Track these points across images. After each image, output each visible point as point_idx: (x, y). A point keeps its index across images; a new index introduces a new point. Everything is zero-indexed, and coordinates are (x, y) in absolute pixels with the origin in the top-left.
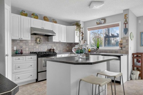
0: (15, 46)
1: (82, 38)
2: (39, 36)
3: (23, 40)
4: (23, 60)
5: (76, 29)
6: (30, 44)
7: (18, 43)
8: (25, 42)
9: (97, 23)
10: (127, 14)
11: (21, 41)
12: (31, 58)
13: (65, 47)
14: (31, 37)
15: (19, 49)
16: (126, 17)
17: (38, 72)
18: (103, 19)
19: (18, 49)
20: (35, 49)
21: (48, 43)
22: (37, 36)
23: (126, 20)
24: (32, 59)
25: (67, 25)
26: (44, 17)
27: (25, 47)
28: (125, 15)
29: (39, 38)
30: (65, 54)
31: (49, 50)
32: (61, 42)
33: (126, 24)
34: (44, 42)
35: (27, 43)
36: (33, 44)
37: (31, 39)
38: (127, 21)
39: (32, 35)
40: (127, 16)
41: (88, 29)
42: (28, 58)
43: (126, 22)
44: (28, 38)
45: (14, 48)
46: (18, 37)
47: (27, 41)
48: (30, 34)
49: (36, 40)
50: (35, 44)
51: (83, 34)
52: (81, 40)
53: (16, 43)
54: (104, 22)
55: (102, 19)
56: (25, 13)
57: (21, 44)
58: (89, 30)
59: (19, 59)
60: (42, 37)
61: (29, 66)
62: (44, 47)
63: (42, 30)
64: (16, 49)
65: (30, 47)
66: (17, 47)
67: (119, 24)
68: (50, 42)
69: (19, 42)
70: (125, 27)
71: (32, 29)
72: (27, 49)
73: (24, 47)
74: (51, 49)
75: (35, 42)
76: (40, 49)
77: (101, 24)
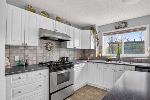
0: (17, 55)
1: (98, 44)
2: (50, 41)
3: (29, 47)
4: (27, 78)
5: (91, 33)
6: (38, 52)
7: (22, 50)
8: (32, 48)
9: (115, 27)
11: (26, 47)
12: (40, 74)
13: (78, 54)
14: (40, 42)
15: (24, 58)
17: (50, 94)
18: (124, 23)
19: (21, 59)
20: (45, 58)
21: (61, 49)
22: (48, 41)
24: (41, 76)
25: (81, 29)
26: (57, 18)
27: (32, 56)
29: (50, 44)
30: (82, 64)
31: (62, 58)
32: (76, 49)
34: (57, 49)
35: (34, 50)
36: (42, 52)
37: (40, 45)
39: (41, 40)
41: (103, 34)
42: (35, 74)
44: (36, 43)
45: (16, 58)
46: (21, 42)
47: (34, 48)
48: (38, 38)
49: (46, 46)
50: (46, 51)
51: (98, 40)
52: (96, 45)
53: (19, 50)
54: (125, 25)
55: (122, 23)
56: (32, 9)
57: (26, 51)
58: (104, 35)
59: (20, 78)
60: (53, 43)
61: (37, 87)
62: (56, 55)
63: (55, 33)
64: (18, 60)
65: (39, 56)
66: (20, 56)
67: (146, 27)
68: (63, 49)
69: (24, 48)
71: (41, 30)
72: (35, 58)
73: (30, 55)
74: (64, 57)
75: (46, 49)
76: (51, 58)
77: (121, 28)
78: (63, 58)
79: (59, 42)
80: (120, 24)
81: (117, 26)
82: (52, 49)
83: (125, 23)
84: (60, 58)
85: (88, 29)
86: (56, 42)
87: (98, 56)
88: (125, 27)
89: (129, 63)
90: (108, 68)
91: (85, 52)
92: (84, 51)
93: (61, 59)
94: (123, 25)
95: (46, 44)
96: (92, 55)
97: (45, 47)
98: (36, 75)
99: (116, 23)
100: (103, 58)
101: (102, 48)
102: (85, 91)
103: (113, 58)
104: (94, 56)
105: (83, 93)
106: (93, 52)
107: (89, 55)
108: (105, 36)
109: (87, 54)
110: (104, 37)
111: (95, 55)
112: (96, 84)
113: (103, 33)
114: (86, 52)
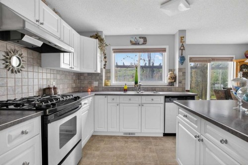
1: (105, 65)
9: (131, 42)
10: (183, 37)
13: (71, 82)
16: (182, 41)
18: (143, 38)
21: (40, 70)
23: (183, 44)
28: (181, 37)
29: (17, 55)
30: (89, 99)
31: (44, 90)
33: (182, 50)
34: (32, 68)
38: (183, 46)
40: (184, 39)
41: (113, 50)
43: (182, 48)
49: (7, 60)
51: (105, 58)
52: (103, 67)
54: (144, 41)
55: (140, 38)
58: (114, 52)
60: (25, 53)
68: (44, 70)
70: (182, 54)
74: (49, 88)
75: (4, 66)
76: (20, 89)
77: (139, 44)
78: (47, 91)
79: (36, 54)
80: (138, 38)
81: (133, 40)
82: (22, 67)
83: (145, 39)
84: (40, 90)
85: (91, 37)
86: (30, 51)
87: (106, 85)
88: (143, 44)
89: (152, 93)
90: (131, 102)
91: (82, 77)
92: (79, 76)
93: (41, 93)
94: (141, 41)
95: (4, 54)
96: (96, 84)
97: (4, 62)
98: (13, 137)
99: (132, 36)
100: (115, 88)
101: (110, 72)
102: (97, 146)
103: (130, 88)
104: (99, 85)
105: (96, 151)
106: (98, 78)
107: (90, 83)
108: (115, 54)
109: (86, 82)
110: (113, 54)
111: (100, 83)
112: (110, 129)
113: (112, 48)
114: (84, 79)
